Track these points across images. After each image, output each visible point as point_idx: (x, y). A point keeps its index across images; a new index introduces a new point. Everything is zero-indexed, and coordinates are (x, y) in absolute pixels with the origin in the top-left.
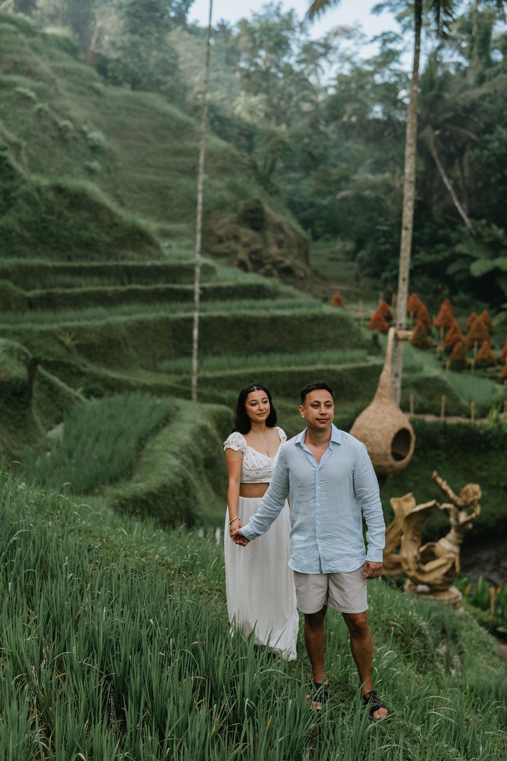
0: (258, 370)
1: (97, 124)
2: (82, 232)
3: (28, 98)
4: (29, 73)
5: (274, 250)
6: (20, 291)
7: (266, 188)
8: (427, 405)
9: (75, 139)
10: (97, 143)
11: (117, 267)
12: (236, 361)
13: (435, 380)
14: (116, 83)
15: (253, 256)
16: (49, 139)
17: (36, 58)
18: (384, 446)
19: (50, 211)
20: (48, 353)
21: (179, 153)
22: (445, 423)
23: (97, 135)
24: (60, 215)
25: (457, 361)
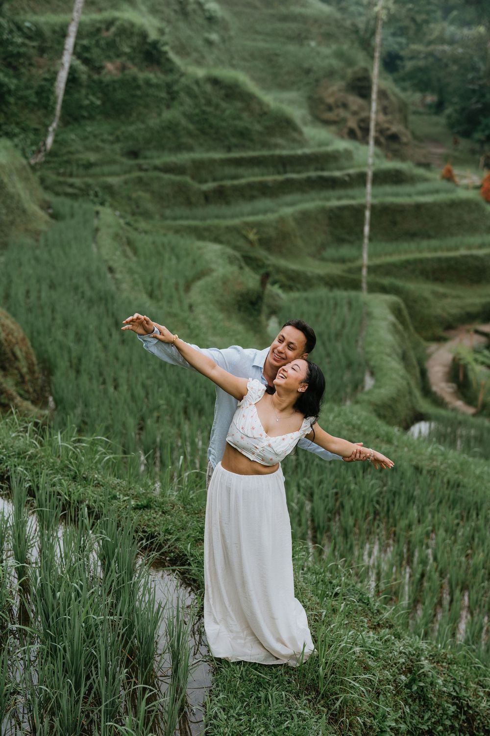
0: (411, 257)
2: (237, 122)
6: (196, 185)
7: (368, 53)
9: (194, 11)
10: (213, 14)
11: (272, 156)
12: (389, 247)
15: (362, 125)
16: (172, 14)
19: (209, 103)
21: (284, 18)
23: (212, 6)
24: (217, 107)
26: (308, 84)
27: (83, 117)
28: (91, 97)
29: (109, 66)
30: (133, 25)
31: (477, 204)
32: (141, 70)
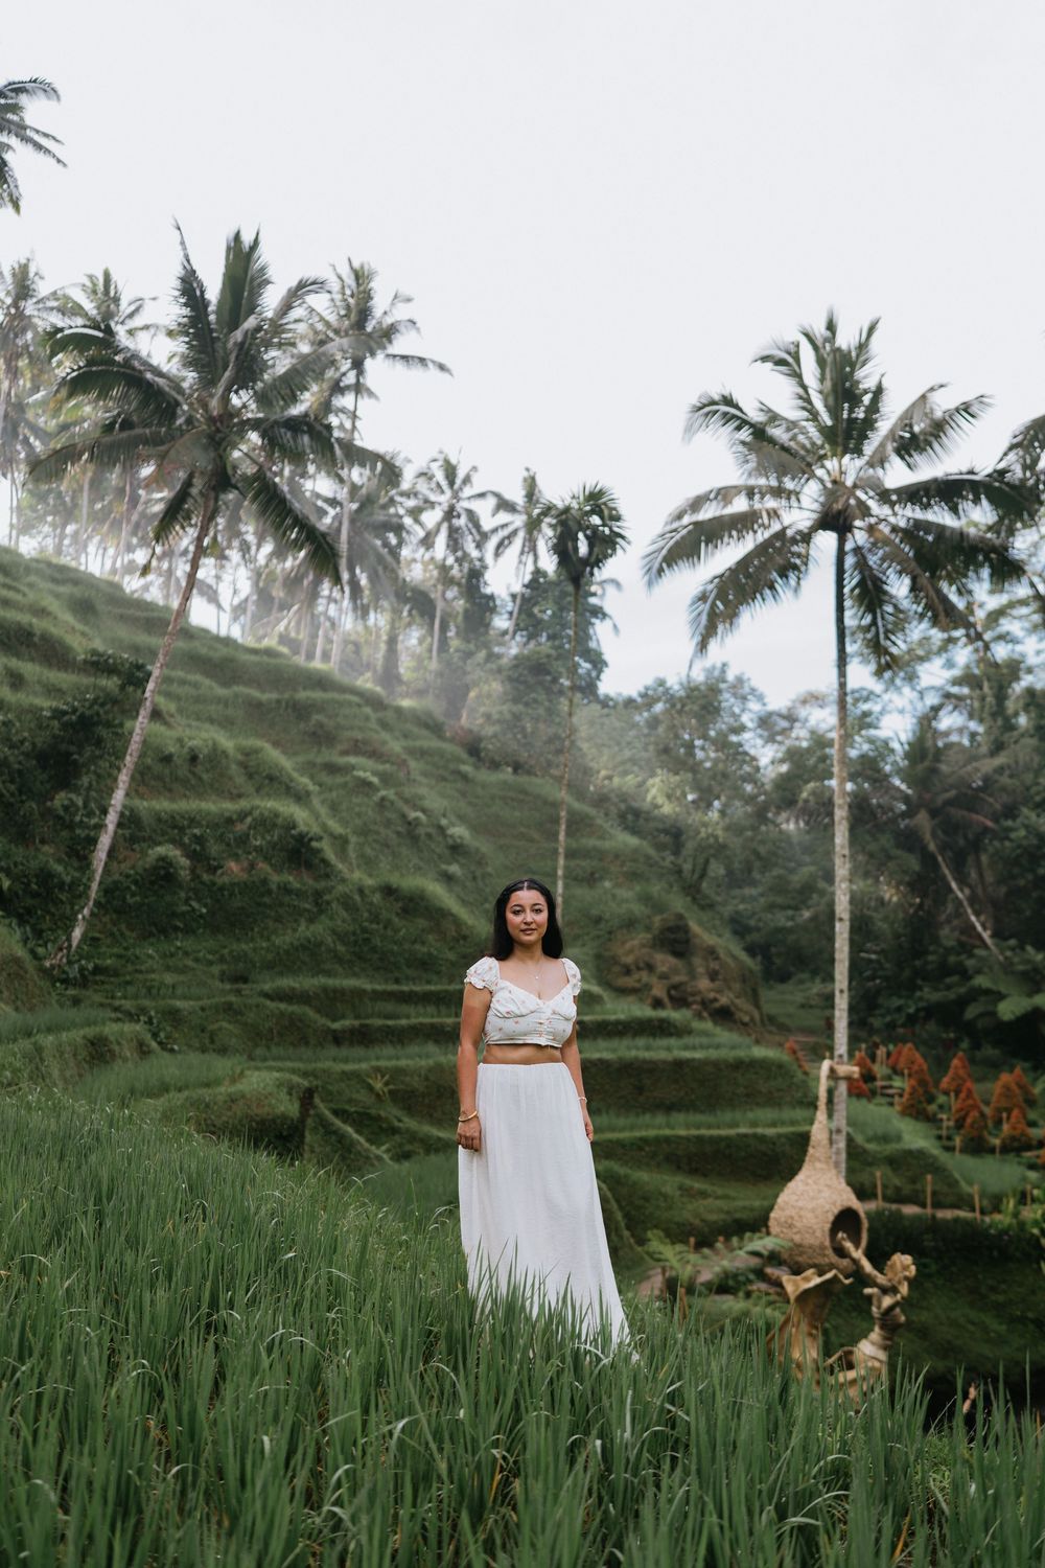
0: (651, 1133)
1: (462, 818)
2: (417, 947)
3: (369, 784)
4: (375, 755)
5: (704, 984)
6: (323, 1021)
7: (694, 899)
8: (907, 1189)
9: (429, 836)
10: (459, 841)
12: (621, 1122)
13: (920, 1154)
14: (495, 765)
15: (673, 992)
16: (393, 836)
17: (385, 735)
18: (818, 1234)
19: (375, 918)
20: (350, 1101)
22: (934, 1217)
23: (459, 831)
24: (388, 924)
25: (972, 1139)
26: (598, 937)
27: (176, 929)
28: (194, 904)
29: (233, 865)
30: (277, 815)
31: (780, 1066)
32: (278, 869)
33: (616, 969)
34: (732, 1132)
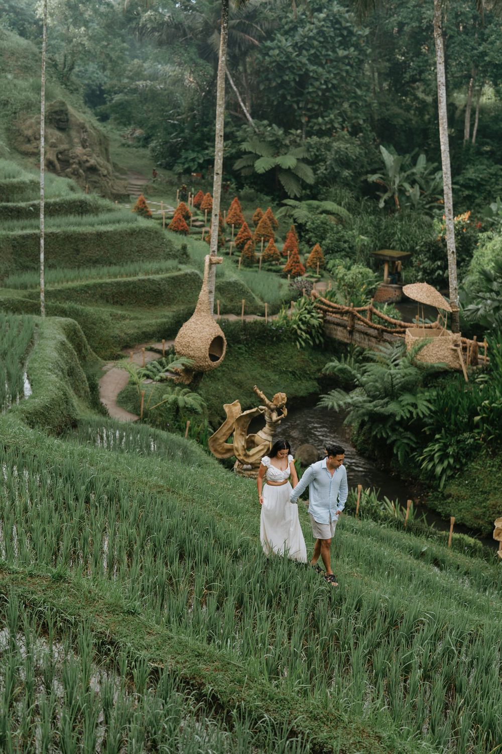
5: (79, 150)
8: (229, 306)
13: (235, 284)
15: (60, 156)
18: (203, 351)
22: (244, 321)
25: (248, 258)
33: (21, 139)
34: (135, 278)
